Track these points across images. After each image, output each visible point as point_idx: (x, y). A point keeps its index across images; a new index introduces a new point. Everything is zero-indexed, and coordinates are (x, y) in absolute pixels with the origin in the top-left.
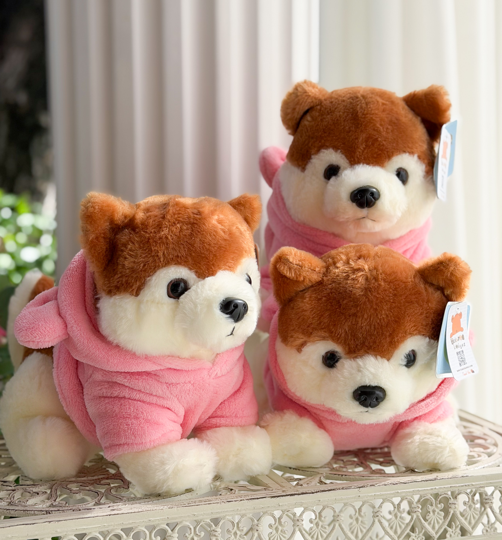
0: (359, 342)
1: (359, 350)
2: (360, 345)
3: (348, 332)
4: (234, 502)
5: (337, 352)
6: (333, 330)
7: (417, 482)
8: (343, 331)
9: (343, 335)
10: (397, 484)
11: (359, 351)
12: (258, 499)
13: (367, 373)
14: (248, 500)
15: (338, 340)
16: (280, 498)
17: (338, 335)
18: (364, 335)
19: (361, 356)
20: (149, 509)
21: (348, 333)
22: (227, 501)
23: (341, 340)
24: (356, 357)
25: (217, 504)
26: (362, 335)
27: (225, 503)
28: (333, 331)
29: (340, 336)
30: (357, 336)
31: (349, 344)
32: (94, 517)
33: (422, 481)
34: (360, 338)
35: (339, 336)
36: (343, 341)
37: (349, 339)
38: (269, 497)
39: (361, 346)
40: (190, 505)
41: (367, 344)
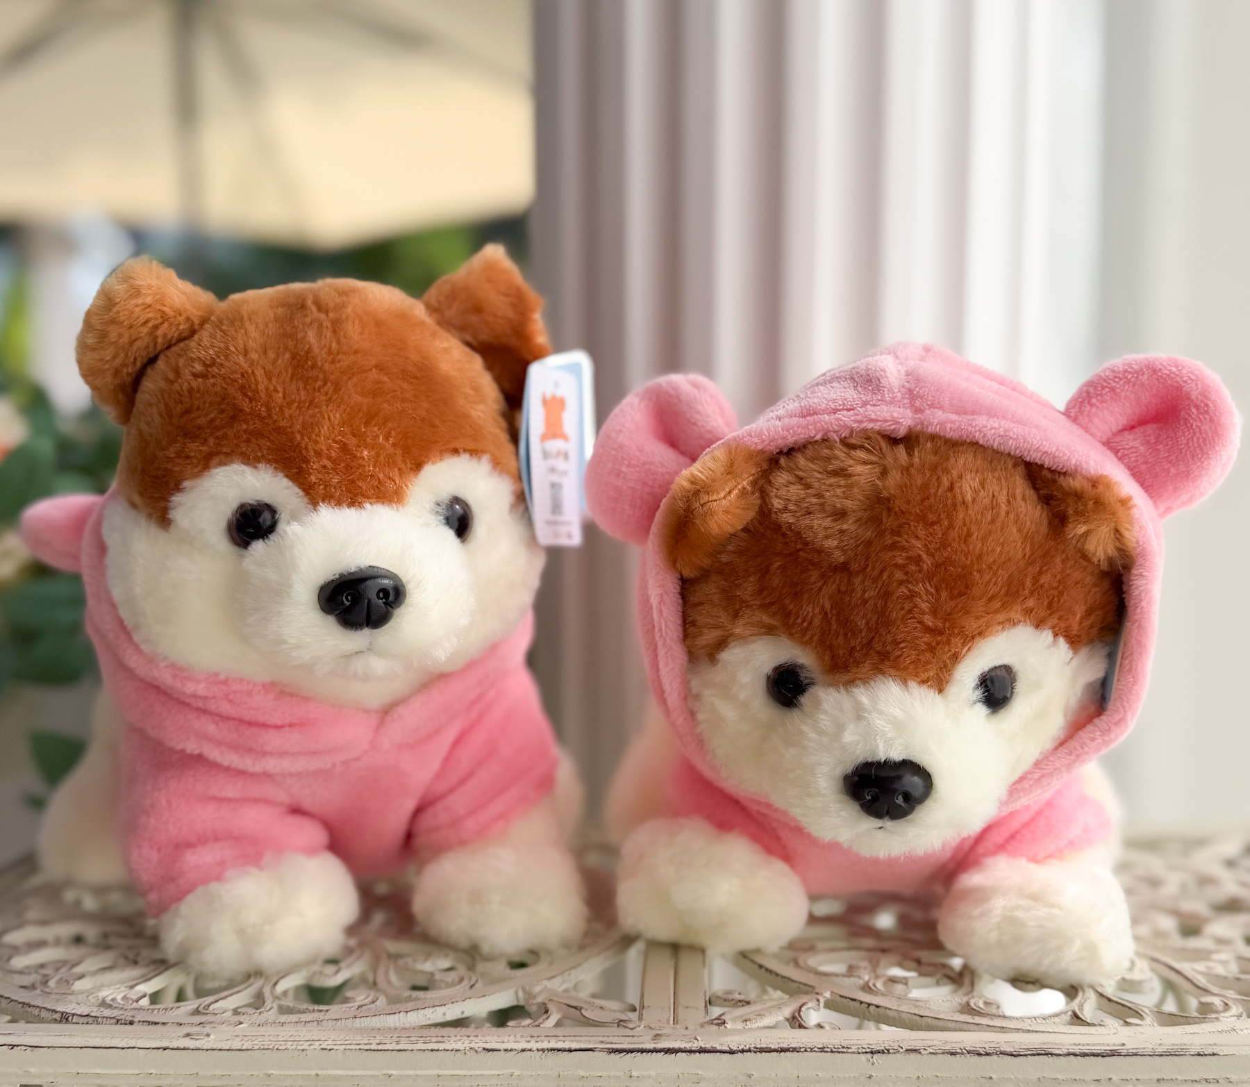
0: (859, 640)
1: (858, 664)
2: (862, 649)
3: (828, 611)
4: (502, 1052)
5: (802, 667)
6: (791, 607)
8: (817, 610)
9: (817, 621)
10: (987, 1054)
11: (858, 667)
12: (570, 1051)
13: (879, 723)
14: (543, 1050)
15: (804, 635)
16: (633, 1055)
17: (804, 621)
18: (871, 623)
19: (865, 680)
20: (271, 1047)
21: (830, 616)
22: (484, 1049)
23: (812, 637)
24: (851, 683)
25: (454, 1052)
26: (867, 623)
27: (476, 1051)
28: (791, 611)
29: (810, 623)
30: (853, 624)
31: (831, 647)
32: (123, 1048)
33: (1069, 1054)
34: (861, 631)
35: (805, 624)
36: (815, 638)
37: (832, 632)
38: (602, 1050)
39: (864, 651)
40: (380, 1047)
41: (878, 646)
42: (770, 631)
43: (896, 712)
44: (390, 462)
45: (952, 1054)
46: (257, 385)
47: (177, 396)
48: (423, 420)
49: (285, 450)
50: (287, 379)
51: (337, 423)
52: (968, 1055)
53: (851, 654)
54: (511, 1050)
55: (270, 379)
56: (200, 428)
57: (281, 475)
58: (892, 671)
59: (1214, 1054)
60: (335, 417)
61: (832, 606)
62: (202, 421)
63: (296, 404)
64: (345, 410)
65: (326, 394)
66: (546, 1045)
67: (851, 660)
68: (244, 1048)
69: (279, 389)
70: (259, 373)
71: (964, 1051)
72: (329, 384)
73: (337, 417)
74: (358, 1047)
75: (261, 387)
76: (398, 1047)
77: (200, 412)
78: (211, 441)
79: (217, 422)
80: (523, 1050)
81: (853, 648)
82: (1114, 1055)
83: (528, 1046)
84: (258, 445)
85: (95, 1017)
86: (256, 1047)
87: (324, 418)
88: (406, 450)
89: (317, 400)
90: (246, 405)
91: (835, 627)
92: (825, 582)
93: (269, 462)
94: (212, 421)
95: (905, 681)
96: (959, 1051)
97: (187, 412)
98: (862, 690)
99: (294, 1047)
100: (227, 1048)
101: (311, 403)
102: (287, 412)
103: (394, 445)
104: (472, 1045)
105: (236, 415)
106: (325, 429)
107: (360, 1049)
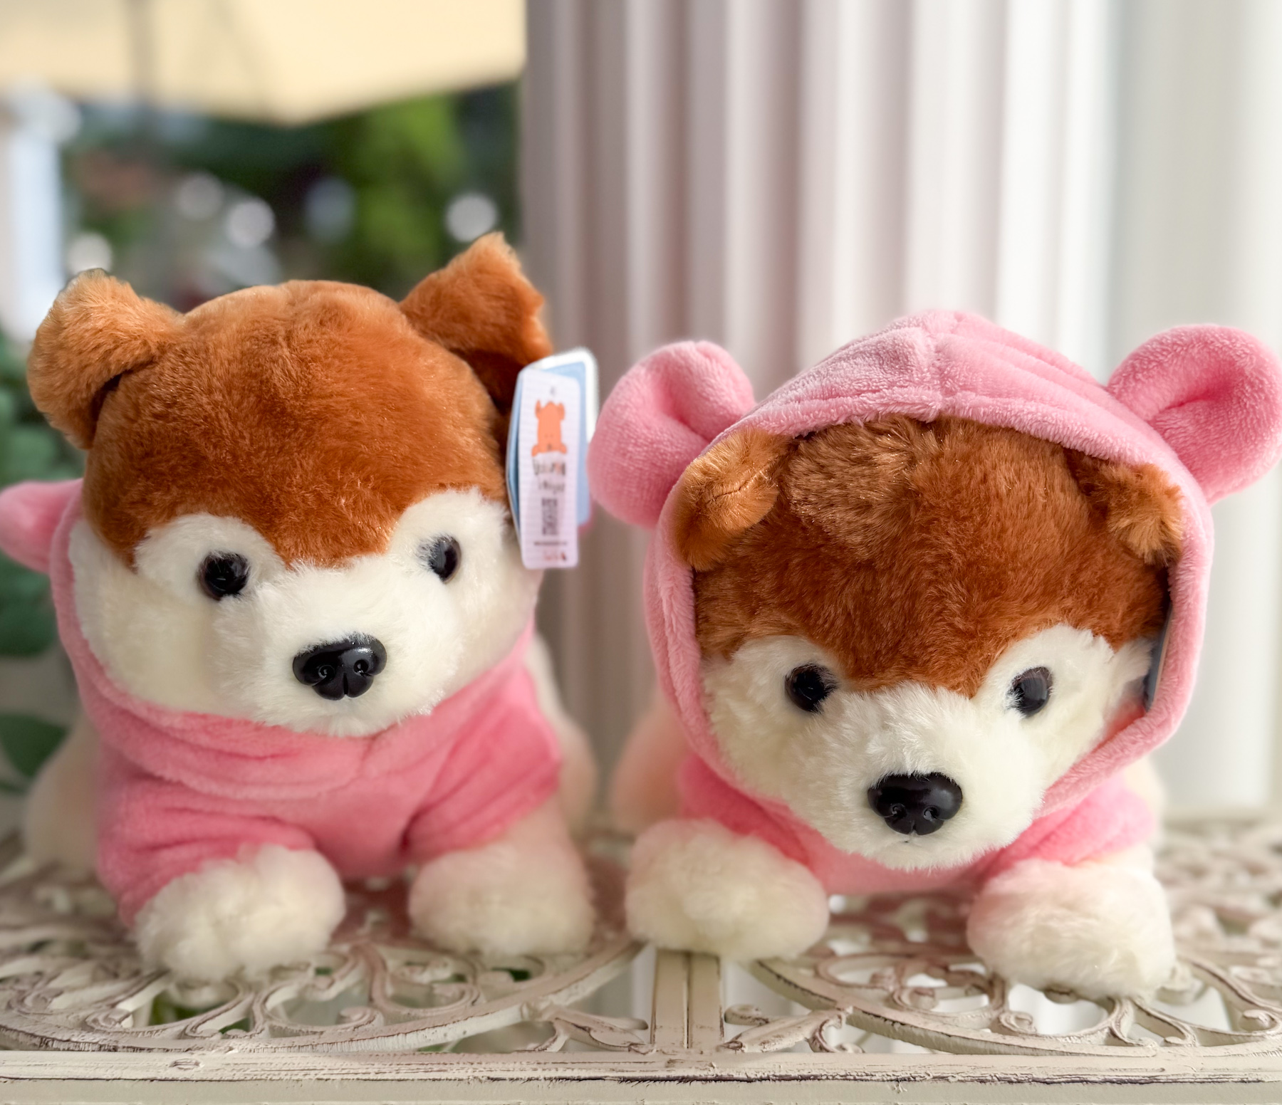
0: (884, 644)
1: (883, 669)
2: (887, 653)
3: (852, 612)
4: (508, 1082)
5: (823, 669)
6: (812, 607)
7: (1087, 1082)
8: (840, 610)
9: (839, 623)
10: (1019, 1082)
11: (883, 671)
12: (579, 1080)
13: (906, 733)
14: (551, 1079)
15: (825, 637)
16: (646, 1083)
17: (825, 622)
18: (899, 626)
19: (891, 686)
20: (263, 1077)
21: (853, 617)
22: (489, 1078)
23: (834, 638)
24: (875, 688)
25: (457, 1082)
26: (893, 626)
27: (480, 1081)
28: (812, 611)
29: (832, 624)
30: (879, 626)
31: (854, 650)
32: (108, 1080)
33: (1105, 1081)
34: (886, 635)
35: (827, 626)
36: (838, 641)
37: (856, 634)
38: (613, 1079)
39: (890, 655)
40: (379, 1077)
41: (904, 651)
42: (788, 630)
43: (923, 720)
44: (370, 509)
45: (982, 1082)
46: (221, 431)
47: (137, 438)
48: (405, 458)
49: (254, 502)
50: (254, 424)
51: (310, 468)
52: (999, 1083)
53: (876, 657)
54: (517, 1079)
55: (235, 423)
56: (162, 474)
57: (250, 528)
58: (920, 677)
59: (1259, 1081)
60: (308, 464)
61: (855, 607)
62: (163, 467)
63: (264, 452)
64: (319, 456)
65: (298, 439)
66: (553, 1074)
67: (876, 665)
68: (236, 1078)
69: (245, 434)
70: (224, 415)
71: (995, 1078)
72: (301, 430)
73: (310, 463)
74: (356, 1077)
75: (226, 433)
76: (398, 1077)
77: (160, 457)
78: (175, 490)
79: (180, 469)
80: (530, 1080)
81: (878, 652)
82: (1153, 1082)
83: (535, 1075)
84: (224, 495)
85: (77, 1042)
86: (249, 1078)
87: (295, 467)
88: (387, 493)
89: (287, 447)
90: (211, 454)
91: (858, 629)
92: (849, 580)
93: (237, 515)
94: (173, 468)
95: (933, 687)
96: (989, 1078)
97: (148, 454)
98: (888, 697)
99: (288, 1077)
100: (218, 1079)
101: (281, 449)
102: (255, 461)
103: (373, 489)
104: (476, 1074)
105: (198, 462)
106: (297, 479)
107: (358, 1079)
